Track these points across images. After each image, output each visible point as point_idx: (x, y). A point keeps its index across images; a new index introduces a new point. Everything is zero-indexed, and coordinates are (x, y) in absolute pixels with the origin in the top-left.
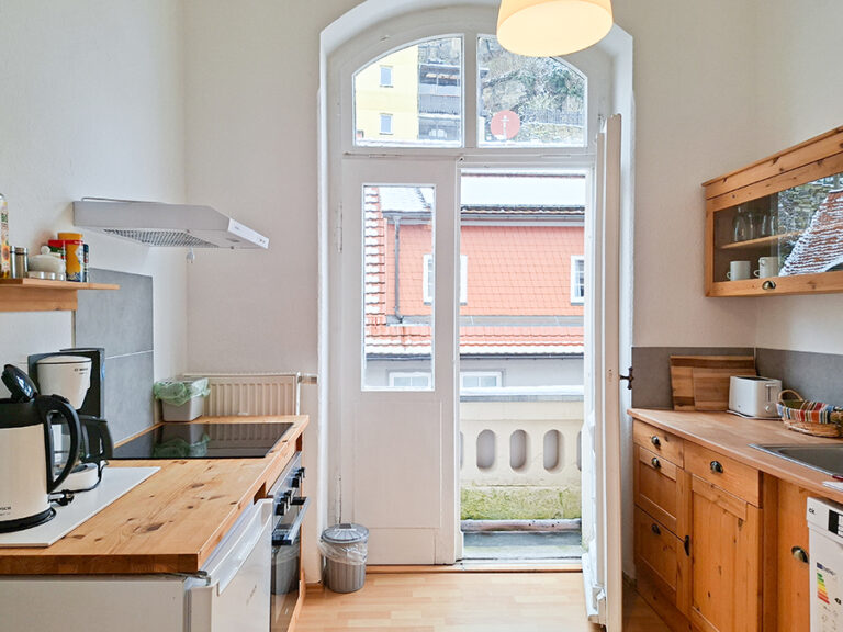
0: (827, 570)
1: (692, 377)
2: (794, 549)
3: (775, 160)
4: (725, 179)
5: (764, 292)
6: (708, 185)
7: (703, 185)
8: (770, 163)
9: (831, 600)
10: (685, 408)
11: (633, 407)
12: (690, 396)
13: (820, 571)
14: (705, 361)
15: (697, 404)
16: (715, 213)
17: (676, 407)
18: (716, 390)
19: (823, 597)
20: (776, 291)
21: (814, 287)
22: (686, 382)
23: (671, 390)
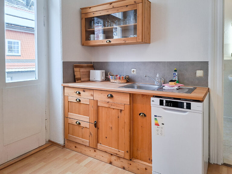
0: (158, 116)
1: (80, 71)
2: (140, 114)
3: (111, 4)
4: (90, 8)
5: (107, 43)
6: (82, 9)
7: (80, 9)
8: (109, 4)
9: (160, 124)
10: (79, 81)
11: (63, 83)
12: (80, 77)
13: (156, 117)
14: (82, 66)
15: (82, 80)
16: (85, 18)
17: (77, 81)
18: (86, 75)
19: (157, 125)
20: (111, 43)
21: (125, 42)
22: (79, 73)
23: (74, 76)
